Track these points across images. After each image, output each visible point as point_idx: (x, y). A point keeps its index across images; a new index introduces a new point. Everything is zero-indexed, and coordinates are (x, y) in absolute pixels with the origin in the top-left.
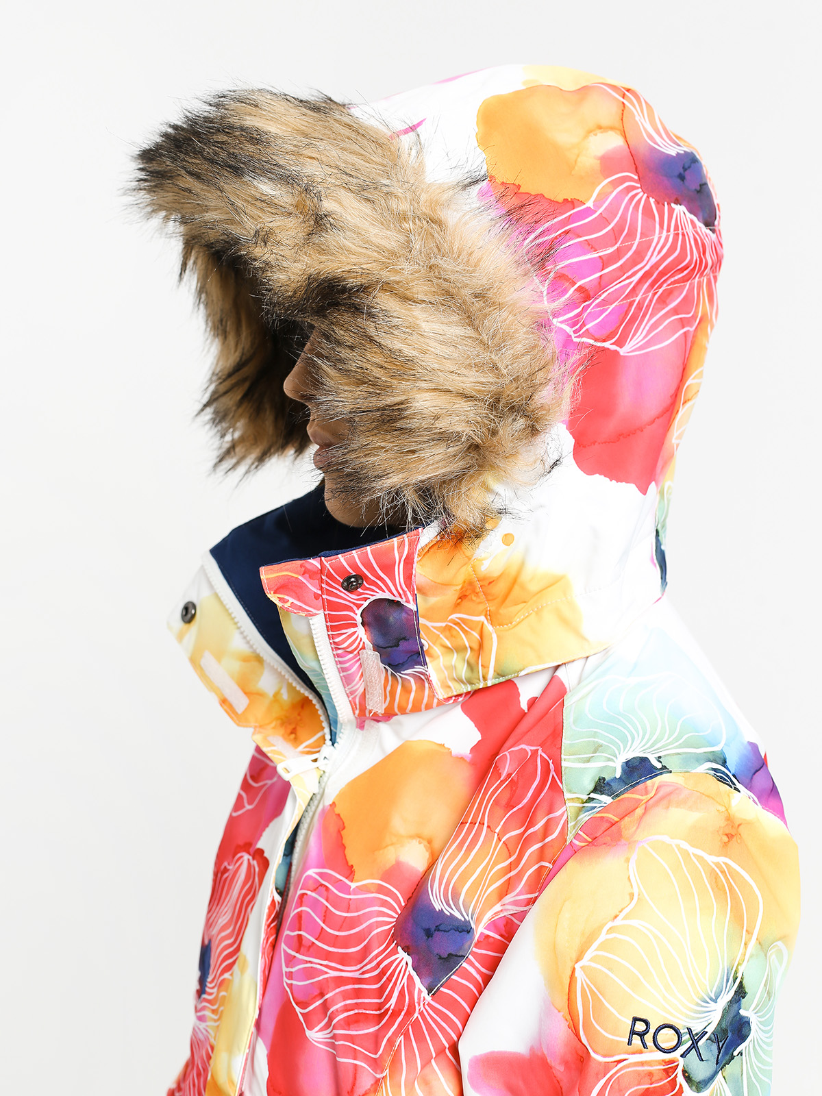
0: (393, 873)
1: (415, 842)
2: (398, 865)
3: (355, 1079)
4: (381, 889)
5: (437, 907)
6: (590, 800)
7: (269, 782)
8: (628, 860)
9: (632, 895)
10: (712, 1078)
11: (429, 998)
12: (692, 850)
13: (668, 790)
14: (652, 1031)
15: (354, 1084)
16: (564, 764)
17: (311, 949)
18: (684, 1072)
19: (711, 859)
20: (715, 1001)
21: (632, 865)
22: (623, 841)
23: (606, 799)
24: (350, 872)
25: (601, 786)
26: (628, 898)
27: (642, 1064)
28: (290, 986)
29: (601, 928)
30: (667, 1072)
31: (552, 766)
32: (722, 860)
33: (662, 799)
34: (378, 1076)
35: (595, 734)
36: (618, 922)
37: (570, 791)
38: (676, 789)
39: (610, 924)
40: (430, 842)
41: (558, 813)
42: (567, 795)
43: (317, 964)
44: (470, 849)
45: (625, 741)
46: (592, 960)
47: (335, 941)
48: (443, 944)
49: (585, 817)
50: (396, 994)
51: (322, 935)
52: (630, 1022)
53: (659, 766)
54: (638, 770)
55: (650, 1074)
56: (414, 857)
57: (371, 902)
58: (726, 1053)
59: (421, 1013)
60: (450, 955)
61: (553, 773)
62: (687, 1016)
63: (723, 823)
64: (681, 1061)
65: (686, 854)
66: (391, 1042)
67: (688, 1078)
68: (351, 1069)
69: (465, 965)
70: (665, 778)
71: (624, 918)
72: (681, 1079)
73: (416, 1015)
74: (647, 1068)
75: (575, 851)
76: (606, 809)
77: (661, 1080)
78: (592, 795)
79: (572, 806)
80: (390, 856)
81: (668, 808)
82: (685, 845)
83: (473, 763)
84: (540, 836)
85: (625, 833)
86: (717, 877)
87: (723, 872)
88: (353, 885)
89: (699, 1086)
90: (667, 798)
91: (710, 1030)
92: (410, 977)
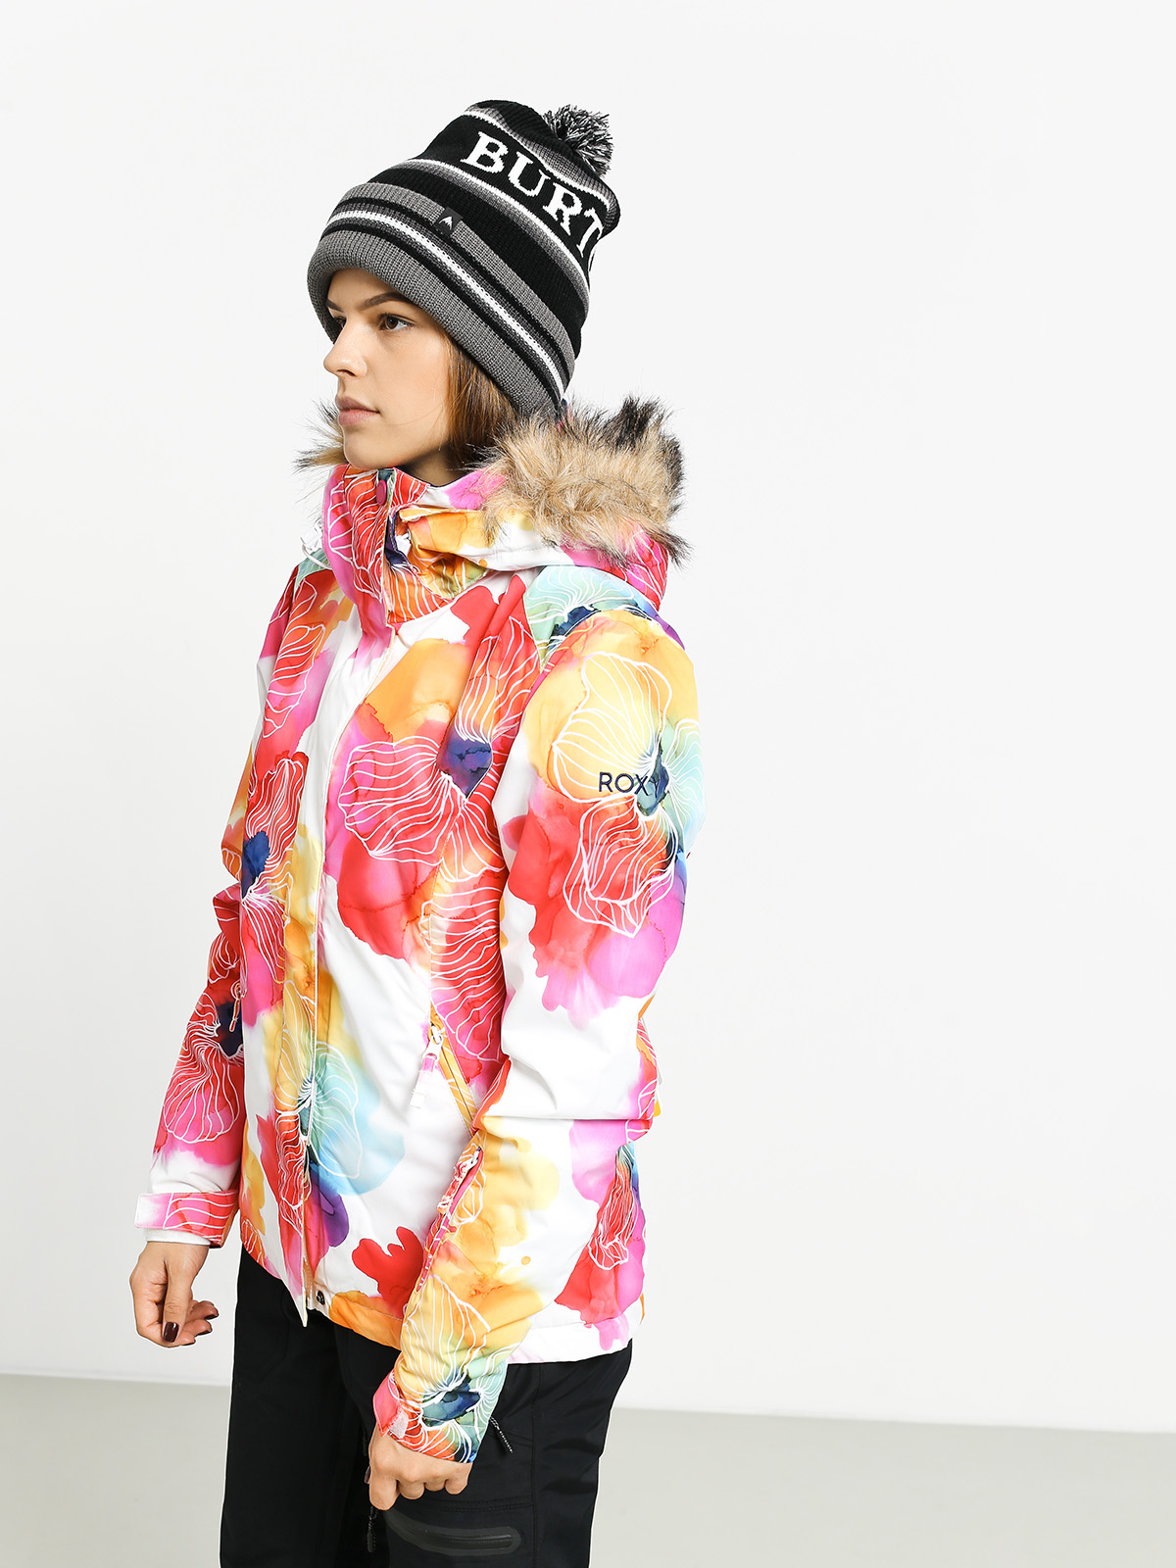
0: (426, 729)
1: (437, 705)
2: (427, 723)
3: (417, 872)
4: (417, 741)
5: (465, 738)
6: (552, 641)
7: (293, 707)
8: (580, 670)
9: (585, 693)
10: (655, 806)
11: (467, 801)
12: (622, 659)
13: (601, 622)
14: (614, 780)
15: (417, 876)
16: (529, 623)
17: (368, 795)
18: (638, 803)
19: (636, 664)
20: (650, 756)
21: (583, 672)
22: (575, 658)
23: (562, 638)
24: (389, 737)
25: (557, 630)
26: (583, 695)
27: (611, 802)
28: (355, 827)
29: (567, 716)
30: (628, 805)
31: (521, 626)
32: (642, 664)
33: (598, 628)
34: (434, 865)
35: (546, 599)
36: (578, 711)
37: (538, 639)
38: (607, 621)
39: (574, 713)
40: (447, 703)
41: (533, 656)
42: (536, 643)
43: (375, 802)
44: (480, 694)
45: (566, 598)
46: (564, 738)
47: (388, 783)
48: (472, 762)
49: (550, 653)
50: (443, 803)
51: (375, 783)
52: (599, 776)
53: (592, 609)
54: (579, 615)
55: (618, 808)
56: (439, 716)
57: (413, 751)
58: (660, 791)
59: (463, 812)
60: (479, 768)
61: (523, 630)
62: (635, 767)
63: (638, 641)
64: (636, 796)
65: (617, 661)
66: (443, 838)
67: (640, 808)
68: (413, 865)
69: (488, 775)
70: (597, 615)
71: (583, 708)
72: (636, 810)
73: (460, 813)
74: (614, 804)
75: (545, 675)
76: (563, 644)
77: (625, 811)
78: (552, 638)
79: (540, 649)
80: (419, 719)
81: (602, 633)
82: (617, 656)
83: (467, 645)
84: (522, 674)
85: (575, 652)
86: (641, 675)
87: (644, 672)
88: (394, 744)
89: (648, 811)
90: (600, 627)
91: (649, 775)
92: (453, 790)
